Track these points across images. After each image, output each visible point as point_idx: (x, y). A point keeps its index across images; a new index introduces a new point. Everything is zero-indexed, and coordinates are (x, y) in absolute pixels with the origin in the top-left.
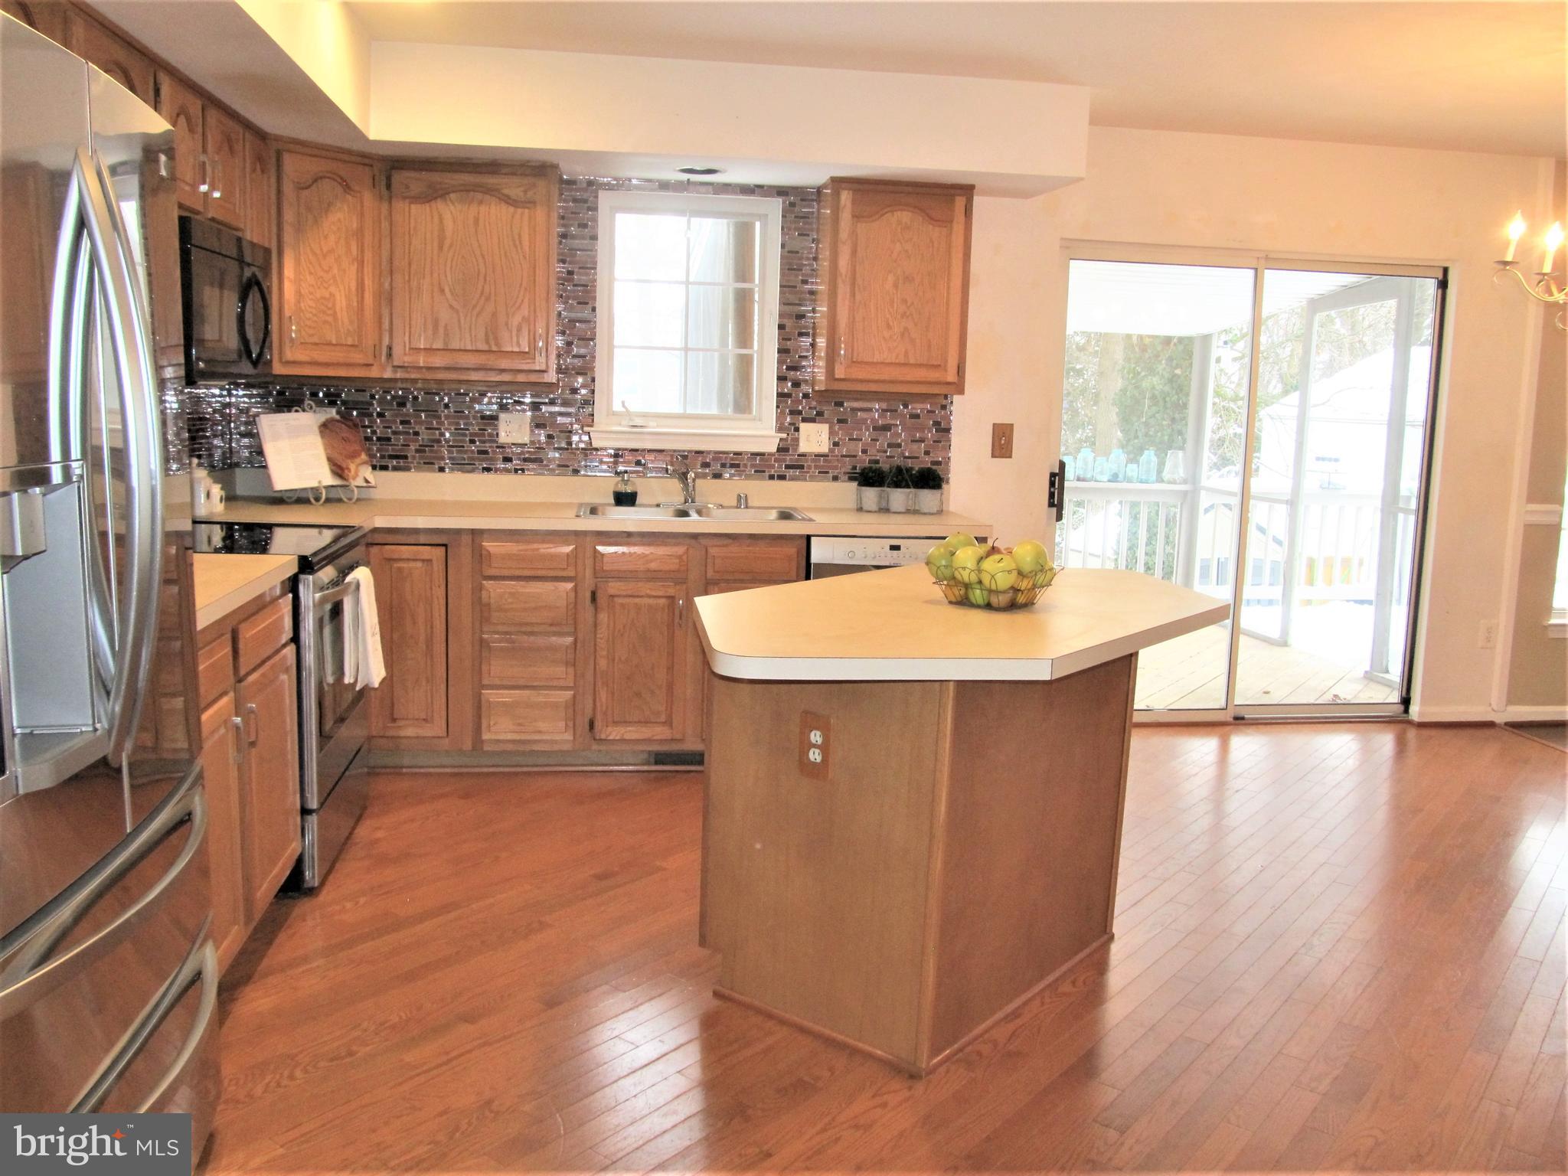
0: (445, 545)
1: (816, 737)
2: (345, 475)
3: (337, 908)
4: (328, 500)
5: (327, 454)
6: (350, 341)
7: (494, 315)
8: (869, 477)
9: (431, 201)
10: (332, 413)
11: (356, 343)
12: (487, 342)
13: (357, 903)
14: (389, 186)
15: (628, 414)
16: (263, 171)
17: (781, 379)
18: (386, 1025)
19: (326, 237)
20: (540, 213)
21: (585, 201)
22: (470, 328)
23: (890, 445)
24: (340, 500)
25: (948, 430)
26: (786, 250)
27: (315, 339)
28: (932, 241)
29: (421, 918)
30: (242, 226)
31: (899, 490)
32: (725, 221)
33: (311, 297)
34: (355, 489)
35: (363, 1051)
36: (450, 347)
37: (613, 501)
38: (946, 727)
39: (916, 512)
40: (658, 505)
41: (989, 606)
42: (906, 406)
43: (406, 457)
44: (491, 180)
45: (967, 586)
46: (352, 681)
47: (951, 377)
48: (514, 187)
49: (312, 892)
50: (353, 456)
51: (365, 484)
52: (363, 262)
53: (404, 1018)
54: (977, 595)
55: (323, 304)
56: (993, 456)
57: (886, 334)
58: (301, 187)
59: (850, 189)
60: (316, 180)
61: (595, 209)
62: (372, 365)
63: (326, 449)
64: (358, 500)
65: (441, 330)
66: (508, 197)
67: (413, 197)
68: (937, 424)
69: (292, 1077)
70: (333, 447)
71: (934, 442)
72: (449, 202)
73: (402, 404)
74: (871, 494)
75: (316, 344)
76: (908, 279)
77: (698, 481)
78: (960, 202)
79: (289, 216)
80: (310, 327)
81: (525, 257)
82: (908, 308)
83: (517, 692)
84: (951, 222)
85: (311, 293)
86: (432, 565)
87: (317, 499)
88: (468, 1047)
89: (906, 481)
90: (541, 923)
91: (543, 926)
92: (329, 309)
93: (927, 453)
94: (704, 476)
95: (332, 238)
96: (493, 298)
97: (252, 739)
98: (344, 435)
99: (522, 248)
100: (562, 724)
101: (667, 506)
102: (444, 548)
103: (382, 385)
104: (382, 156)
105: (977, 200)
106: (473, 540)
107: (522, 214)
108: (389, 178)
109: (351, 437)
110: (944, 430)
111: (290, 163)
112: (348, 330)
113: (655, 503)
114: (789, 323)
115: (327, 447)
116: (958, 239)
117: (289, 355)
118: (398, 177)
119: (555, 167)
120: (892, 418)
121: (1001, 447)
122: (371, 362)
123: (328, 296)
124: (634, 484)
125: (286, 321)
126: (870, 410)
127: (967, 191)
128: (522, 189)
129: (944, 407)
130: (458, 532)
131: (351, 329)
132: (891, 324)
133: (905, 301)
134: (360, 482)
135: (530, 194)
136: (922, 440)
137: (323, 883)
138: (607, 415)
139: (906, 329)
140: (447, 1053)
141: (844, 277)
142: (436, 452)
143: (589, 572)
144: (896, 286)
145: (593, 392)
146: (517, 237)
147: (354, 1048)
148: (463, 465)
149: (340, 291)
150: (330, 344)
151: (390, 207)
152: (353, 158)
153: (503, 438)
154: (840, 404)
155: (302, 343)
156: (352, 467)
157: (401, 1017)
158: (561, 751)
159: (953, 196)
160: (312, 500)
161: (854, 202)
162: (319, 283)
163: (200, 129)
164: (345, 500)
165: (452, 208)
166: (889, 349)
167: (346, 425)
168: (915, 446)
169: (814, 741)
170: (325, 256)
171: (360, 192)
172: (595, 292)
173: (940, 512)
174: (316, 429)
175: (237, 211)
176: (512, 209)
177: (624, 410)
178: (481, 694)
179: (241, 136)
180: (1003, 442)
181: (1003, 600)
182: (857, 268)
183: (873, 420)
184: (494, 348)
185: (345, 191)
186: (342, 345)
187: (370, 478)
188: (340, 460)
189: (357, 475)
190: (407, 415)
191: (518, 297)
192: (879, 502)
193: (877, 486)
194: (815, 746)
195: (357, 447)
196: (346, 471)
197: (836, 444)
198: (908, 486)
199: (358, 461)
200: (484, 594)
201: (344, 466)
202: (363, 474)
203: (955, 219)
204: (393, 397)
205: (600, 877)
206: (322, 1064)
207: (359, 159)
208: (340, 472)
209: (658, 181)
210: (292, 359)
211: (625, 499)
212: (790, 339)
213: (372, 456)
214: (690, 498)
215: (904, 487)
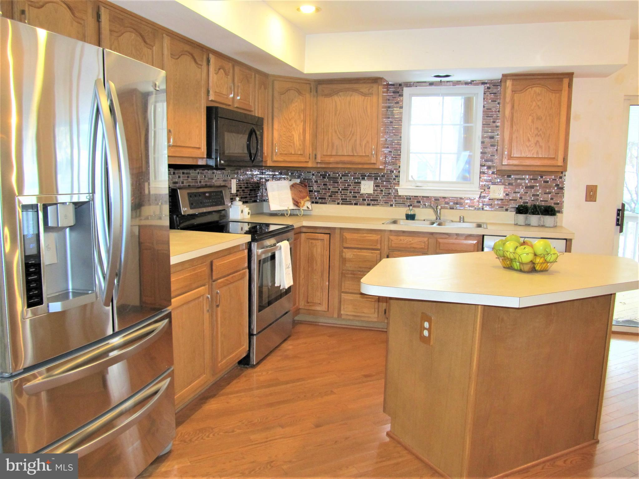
0: (330, 234)
1: (426, 325)
2: (298, 205)
3: (260, 374)
4: (291, 215)
5: (292, 197)
6: (299, 153)
7: (356, 140)
8: (522, 210)
9: (332, 96)
10: (298, 181)
11: (302, 153)
12: (353, 152)
13: (268, 373)
14: (317, 92)
15: (414, 181)
16: (265, 89)
17: (482, 166)
18: (252, 423)
19: (291, 113)
20: (375, 99)
21: (398, 92)
22: (346, 146)
23: (533, 195)
24: (297, 215)
25: (562, 188)
26: (486, 108)
27: (285, 152)
28: (551, 100)
29: (287, 383)
30: (253, 109)
31: (534, 216)
32: (460, 97)
33: (284, 136)
34: (302, 211)
35: (238, 431)
36: (338, 154)
37: (405, 218)
38: (477, 326)
39: (543, 226)
40: (424, 220)
41: (521, 271)
42: (542, 177)
43: (325, 199)
44: (356, 86)
45: (511, 260)
46: (278, 285)
47: (560, 163)
48: (364, 88)
49: (254, 366)
50: (303, 198)
51: (307, 209)
52: (305, 121)
53: (259, 420)
54: (516, 265)
55: (289, 138)
56: (586, 201)
57: (528, 144)
58: (282, 94)
59: (510, 79)
60: (287, 91)
61: (401, 95)
62: (308, 162)
63: (292, 195)
64: (303, 215)
65: (335, 148)
66: (362, 92)
67: (326, 95)
68: (557, 185)
69: (208, 437)
70: (295, 194)
71: (556, 194)
72: (339, 96)
73: (324, 178)
74: (521, 217)
75: (286, 154)
76: (539, 118)
77: (442, 210)
78: (566, 81)
79: (276, 105)
80: (284, 148)
81: (368, 116)
82: (539, 132)
83: (356, 295)
84: (561, 91)
85: (284, 134)
86: (324, 242)
87: (287, 214)
88: (277, 437)
89: (538, 211)
90: (332, 391)
91: (332, 393)
92: (292, 140)
93: (552, 199)
94: (446, 208)
95: (293, 113)
96: (355, 134)
97: (218, 304)
98: (300, 190)
99: (367, 113)
100: (373, 310)
101: (428, 220)
102: (329, 235)
103: (317, 170)
104: (314, 80)
105: (575, 80)
106: (340, 232)
107: (368, 99)
108: (317, 88)
109: (303, 190)
110: (561, 189)
111: (277, 85)
112: (299, 148)
113: (423, 219)
114: (487, 140)
115: (292, 194)
116: (564, 99)
117: (275, 158)
118: (320, 87)
119: (381, 79)
120: (534, 183)
121: (591, 196)
122: (307, 160)
123: (291, 135)
124: (414, 211)
125: (274, 145)
126: (524, 179)
127: (570, 76)
128: (367, 89)
129: (561, 178)
130: (334, 229)
131: (300, 148)
132: (530, 139)
133: (537, 128)
134: (305, 208)
135: (370, 91)
136: (549, 193)
137: (258, 364)
138: (406, 182)
139: (538, 141)
140: (267, 438)
141: (508, 119)
142: (336, 196)
143: (386, 247)
144: (533, 122)
145: (399, 172)
146: (365, 108)
147: (235, 430)
148: (345, 202)
149: (296, 133)
150: (291, 154)
151: (317, 99)
152: (303, 81)
153: (362, 191)
154: (509, 176)
155: (280, 154)
156: (302, 202)
157: (258, 420)
158: (372, 321)
159: (562, 78)
160: (286, 215)
161: (513, 85)
162: (288, 131)
163: (231, 74)
164: (299, 215)
165: (340, 98)
166: (529, 151)
167: (302, 186)
168: (546, 196)
169: (426, 327)
170: (290, 120)
171: (305, 94)
172: (401, 130)
173: (555, 227)
174: (289, 188)
175: (251, 104)
176: (363, 97)
177: (413, 180)
178: (341, 295)
179: (253, 76)
180: (591, 194)
181: (527, 268)
182: (514, 114)
183: (525, 183)
184: (355, 154)
185: (299, 95)
186: (296, 154)
187: (310, 207)
188: (297, 199)
189: (304, 205)
190: (326, 182)
191: (365, 133)
192: (525, 221)
193: (524, 214)
194: (426, 329)
195: (305, 194)
196: (299, 204)
197: (507, 195)
198: (538, 214)
199: (305, 200)
200: (344, 254)
201: (299, 201)
202: (307, 204)
203: (563, 89)
204: (321, 175)
205: (366, 376)
206: (221, 433)
207: (306, 82)
208: (297, 204)
209: (428, 82)
210: (276, 160)
211: (410, 217)
212: (486, 148)
213: (311, 198)
214: (438, 217)
215: (537, 215)
